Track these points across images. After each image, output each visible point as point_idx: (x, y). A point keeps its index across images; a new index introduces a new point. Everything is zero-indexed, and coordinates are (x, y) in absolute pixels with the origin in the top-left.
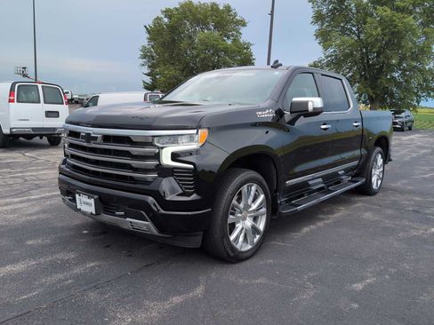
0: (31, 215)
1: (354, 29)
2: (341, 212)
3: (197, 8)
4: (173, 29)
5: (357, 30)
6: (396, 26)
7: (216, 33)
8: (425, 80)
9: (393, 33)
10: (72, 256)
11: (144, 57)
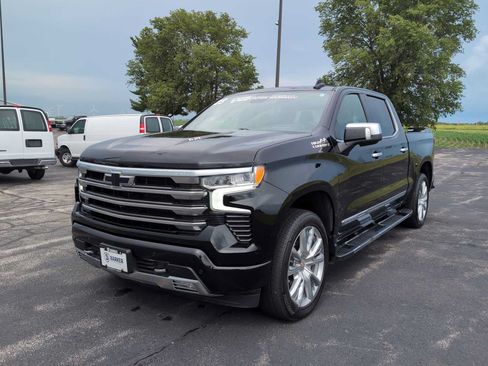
0: (31, 270)
1: (366, 40)
2: (392, 251)
3: (190, 18)
4: (164, 41)
5: (370, 40)
6: (410, 37)
7: (213, 46)
8: (443, 94)
9: (408, 44)
10: (96, 323)
11: (132, 73)
